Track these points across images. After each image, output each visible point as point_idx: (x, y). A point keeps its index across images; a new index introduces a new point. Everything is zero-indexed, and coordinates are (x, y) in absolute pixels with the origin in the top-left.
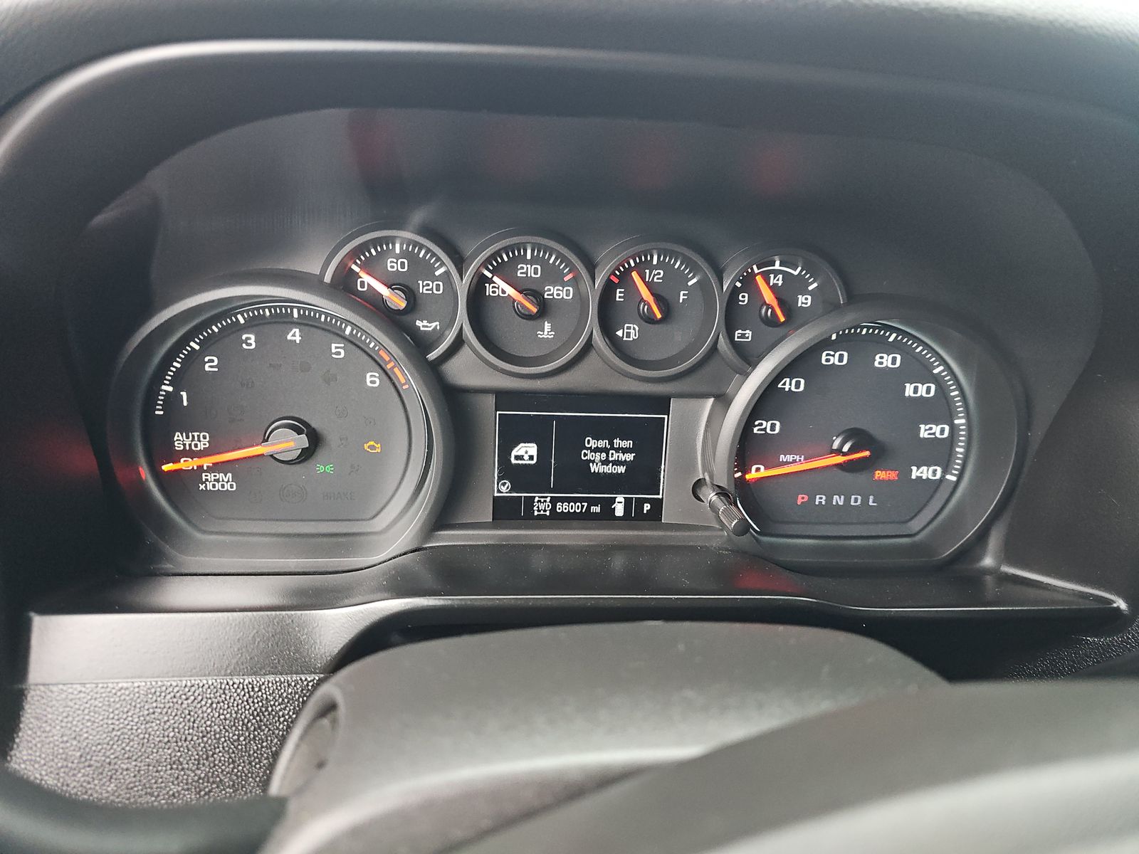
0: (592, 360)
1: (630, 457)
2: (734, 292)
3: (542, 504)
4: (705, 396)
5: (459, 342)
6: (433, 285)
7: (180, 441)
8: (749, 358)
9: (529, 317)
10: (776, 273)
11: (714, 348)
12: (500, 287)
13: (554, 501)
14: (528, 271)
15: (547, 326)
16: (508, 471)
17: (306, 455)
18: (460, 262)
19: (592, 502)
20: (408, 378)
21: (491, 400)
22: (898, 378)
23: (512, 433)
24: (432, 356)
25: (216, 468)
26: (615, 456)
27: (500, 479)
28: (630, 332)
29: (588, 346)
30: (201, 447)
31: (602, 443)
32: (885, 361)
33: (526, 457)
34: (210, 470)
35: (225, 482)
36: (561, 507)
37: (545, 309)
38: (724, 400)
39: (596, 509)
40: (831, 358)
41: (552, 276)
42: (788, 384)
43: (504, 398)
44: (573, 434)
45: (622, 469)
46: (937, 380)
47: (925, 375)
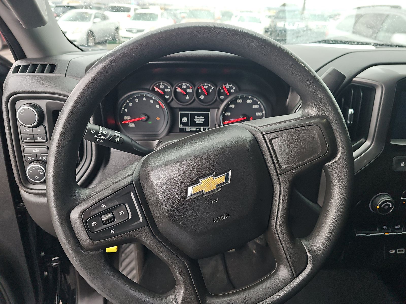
0: (195, 102)
1: (204, 120)
2: (220, 90)
3: (188, 129)
4: (216, 108)
5: (172, 99)
6: (168, 90)
7: (126, 118)
8: (222, 101)
9: (184, 95)
10: (227, 86)
11: (216, 100)
12: (179, 90)
13: (190, 128)
14: (184, 87)
15: (187, 96)
16: (182, 123)
17: (147, 120)
18: (172, 86)
19: (197, 128)
20: (164, 107)
21: (178, 110)
22: (251, 104)
23: (183, 116)
24: (168, 102)
25: (131, 123)
26: (201, 120)
27: (181, 124)
28: (202, 97)
29: (194, 100)
30: (129, 119)
31: (199, 117)
32: (249, 101)
33: (185, 120)
34: (130, 123)
35: (132, 125)
36: (192, 129)
37: (187, 93)
38: (219, 109)
39: (198, 130)
40: (240, 101)
41: (188, 88)
42: (232, 106)
43: (181, 109)
44: (193, 116)
45: (202, 122)
46: (259, 104)
47: (256, 103)
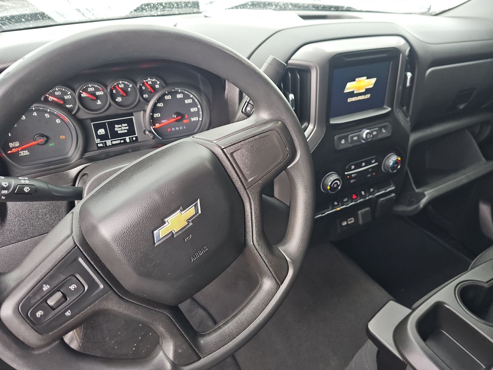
0: (112, 107)
1: (127, 128)
2: (141, 87)
3: (109, 143)
4: (140, 111)
5: (79, 109)
6: (68, 96)
7: (11, 145)
8: (147, 101)
9: (94, 100)
10: (149, 81)
11: (139, 100)
12: (84, 95)
13: (111, 141)
14: (91, 89)
15: (99, 101)
16: (98, 137)
17: (46, 142)
18: (74, 90)
19: (121, 140)
20: (67, 119)
21: (89, 121)
22: (182, 100)
23: (97, 127)
24: (73, 113)
25: (23, 150)
26: (123, 128)
27: (97, 139)
28: (119, 99)
29: (110, 105)
30: (17, 145)
31: (120, 126)
32: (179, 96)
33: (102, 132)
34: (21, 151)
35: (26, 153)
36: (114, 143)
37: (97, 97)
38: (145, 111)
39: (122, 141)
40: (168, 97)
41: (97, 90)
42: (159, 105)
43: (93, 120)
44: (112, 125)
45: (126, 131)
46: (192, 98)
47: (189, 97)
